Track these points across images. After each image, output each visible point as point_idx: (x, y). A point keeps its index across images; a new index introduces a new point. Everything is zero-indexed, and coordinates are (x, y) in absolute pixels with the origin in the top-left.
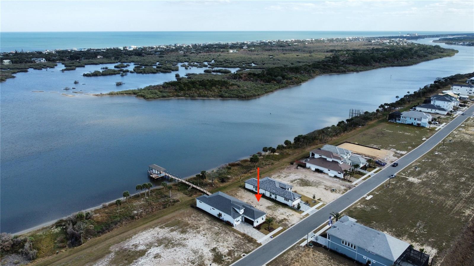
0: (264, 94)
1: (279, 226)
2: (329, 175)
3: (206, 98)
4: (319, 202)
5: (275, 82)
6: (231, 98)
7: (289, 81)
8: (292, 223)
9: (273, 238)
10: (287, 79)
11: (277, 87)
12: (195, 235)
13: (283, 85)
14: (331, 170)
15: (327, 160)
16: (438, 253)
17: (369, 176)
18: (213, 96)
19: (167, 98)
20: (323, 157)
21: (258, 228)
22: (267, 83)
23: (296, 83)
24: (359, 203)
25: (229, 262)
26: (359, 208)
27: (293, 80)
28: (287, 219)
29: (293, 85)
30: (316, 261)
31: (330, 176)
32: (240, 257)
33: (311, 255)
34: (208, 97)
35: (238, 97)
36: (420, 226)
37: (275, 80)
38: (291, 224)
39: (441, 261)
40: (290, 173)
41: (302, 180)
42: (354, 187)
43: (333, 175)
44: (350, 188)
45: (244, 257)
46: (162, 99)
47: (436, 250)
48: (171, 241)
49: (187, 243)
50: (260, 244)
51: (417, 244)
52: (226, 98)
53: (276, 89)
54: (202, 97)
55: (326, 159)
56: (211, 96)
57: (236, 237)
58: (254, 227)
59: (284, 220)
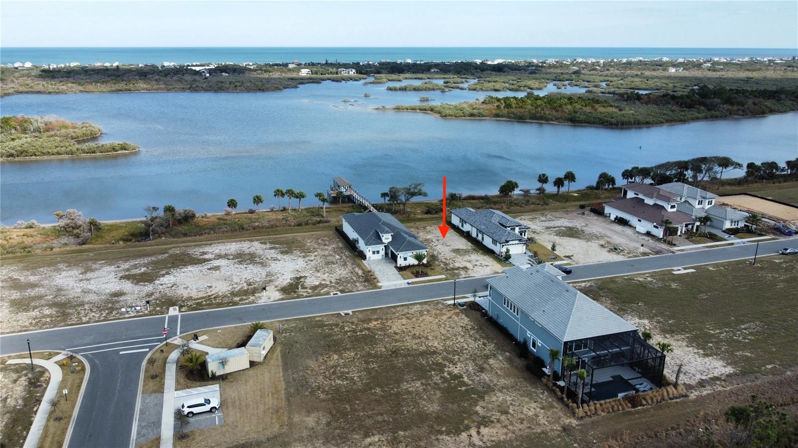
0: (662, 123)
1: (440, 274)
2: (637, 229)
3: (543, 122)
4: (564, 260)
5: (702, 108)
6: (591, 123)
7: (735, 108)
8: (471, 275)
9: (411, 286)
10: (732, 104)
11: (700, 115)
12: (296, 258)
13: (717, 113)
14: (642, 220)
15: (645, 202)
16: (729, 376)
17: (732, 244)
18: (557, 119)
19: (478, 118)
20: (641, 196)
21: (401, 269)
22: (685, 109)
23: (750, 112)
24: (647, 275)
25: (303, 295)
26: (639, 281)
27: (746, 106)
28: (467, 269)
29: (743, 115)
30: (443, 325)
31: (638, 233)
32: (328, 293)
33: (445, 317)
34: (547, 120)
35: (602, 124)
36: (745, 329)
37: (705, 105)
38: (467, 276)
39: (720, 388)
40: (560, 218)
41: (570, 229)
42: (672, 254)
43: (643, 231)
44: (657, 253)
45: (332, 295)
46: (468, 118)
47: (732, 369)
48: (255, 258)
49: (272, 265)
50: (380, 287)
51: (696, 351)
52: (581, 123)
53: (696, 119)
54: (538, 120)
55: (644, 200)
56: (553, 119)
57: (352, 272)
58: (396, 267)
59: (462, 268)
